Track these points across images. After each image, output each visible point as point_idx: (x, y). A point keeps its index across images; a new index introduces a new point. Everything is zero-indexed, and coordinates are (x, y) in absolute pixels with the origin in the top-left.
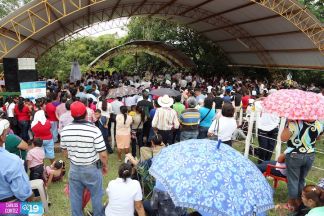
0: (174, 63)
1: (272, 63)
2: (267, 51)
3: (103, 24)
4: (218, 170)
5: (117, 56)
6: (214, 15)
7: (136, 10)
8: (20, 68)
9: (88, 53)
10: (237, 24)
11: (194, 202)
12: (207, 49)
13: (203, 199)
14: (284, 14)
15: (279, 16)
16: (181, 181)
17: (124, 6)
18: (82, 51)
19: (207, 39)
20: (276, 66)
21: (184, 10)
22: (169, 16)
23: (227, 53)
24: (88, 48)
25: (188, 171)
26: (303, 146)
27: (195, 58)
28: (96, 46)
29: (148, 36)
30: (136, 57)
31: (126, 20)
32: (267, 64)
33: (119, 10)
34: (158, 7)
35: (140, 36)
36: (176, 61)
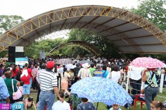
0: (92, 52)
1: (141, 51)
2: (138, 45)
3: (57, 32)
4: (107, 84)
5: (63, 48)
6: (111, 28)
7: (73, 26)
8: (16, 51)
9: (49, 46)
10: (122, 32)
11: (101, 99)
12: (108, 45)
13: (104, 97)
14: (144, 27)
15: (141, 28)
16: (91, 91)
17: (67, 24)
18: (46, 46)
19: (108, 40)
20: (143, 52)
21: (96, 26)
22: (89, 29)
23: (118, 46)
24: (49, 44)
25: (93, 86)
26: (153, 83)
27: (102, 50)
28: (54, 44)
29: (79, 38)
30: (73, 48)
31: (68, 31)
32: (138, 51)
33: (65, 26)
34: (83, 25)
35: (75, 39)
36: (93, 50)
